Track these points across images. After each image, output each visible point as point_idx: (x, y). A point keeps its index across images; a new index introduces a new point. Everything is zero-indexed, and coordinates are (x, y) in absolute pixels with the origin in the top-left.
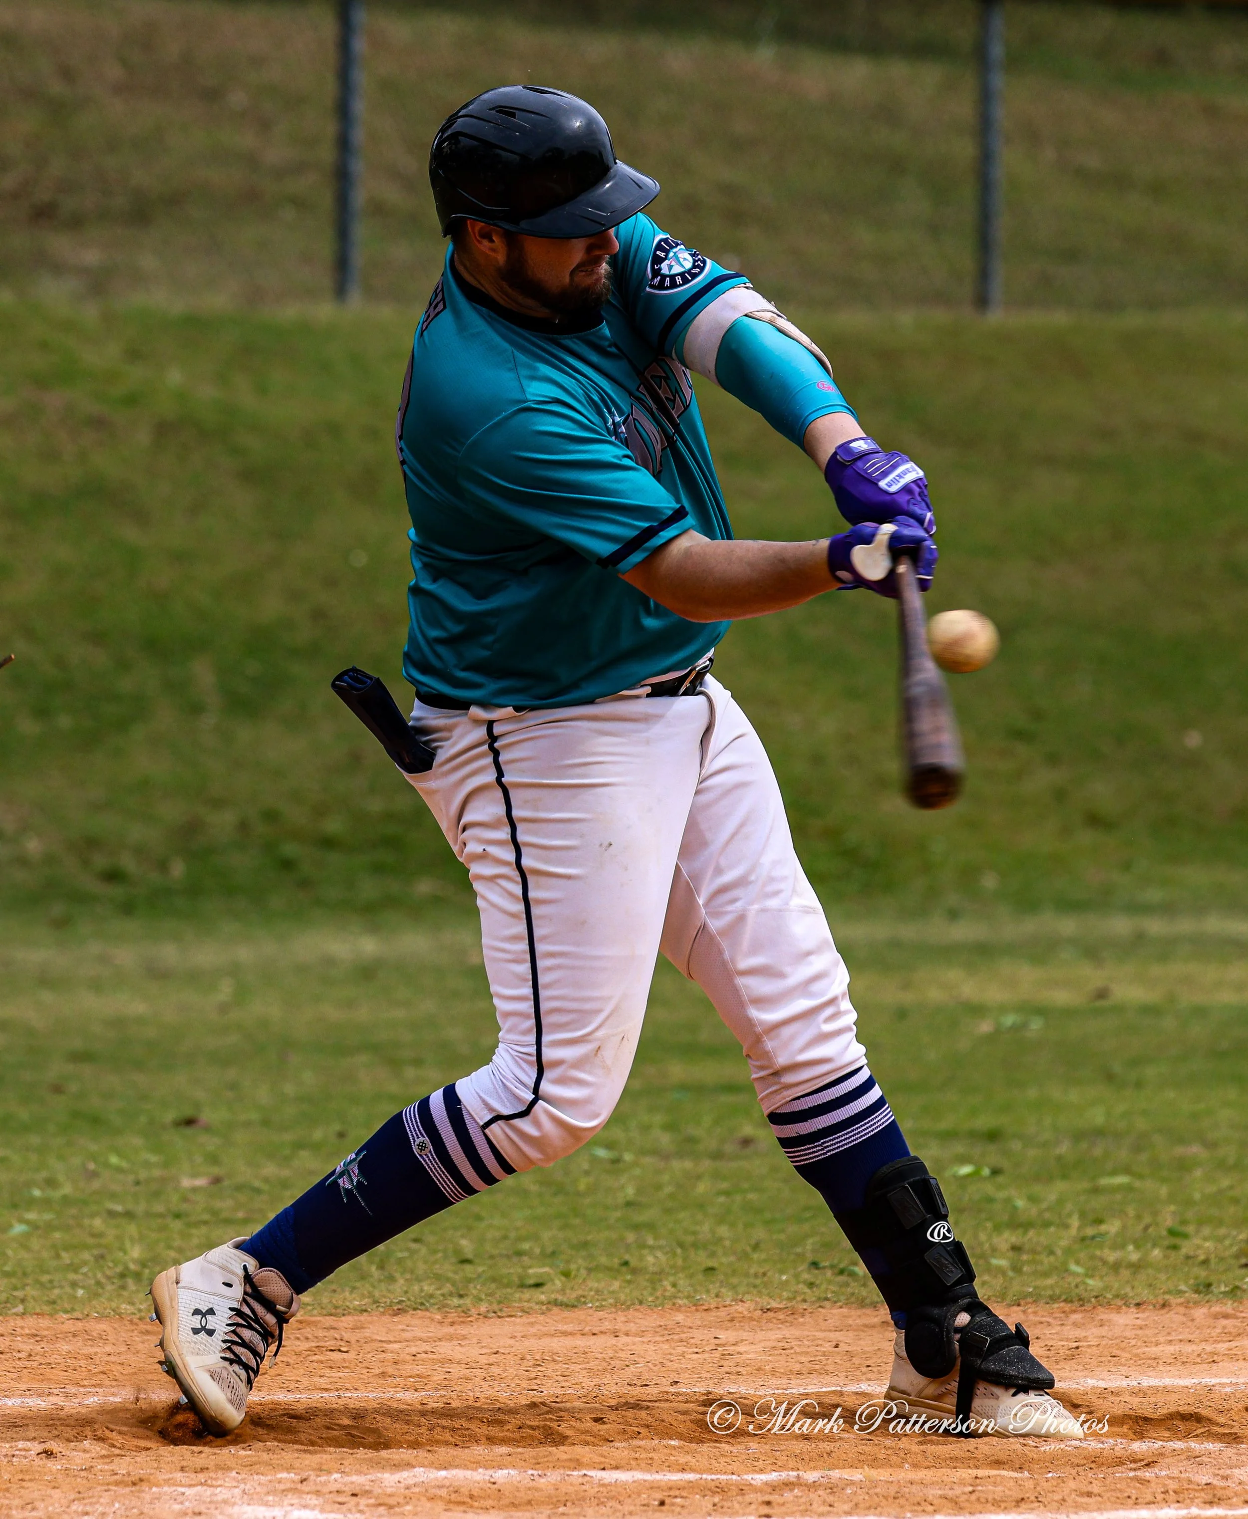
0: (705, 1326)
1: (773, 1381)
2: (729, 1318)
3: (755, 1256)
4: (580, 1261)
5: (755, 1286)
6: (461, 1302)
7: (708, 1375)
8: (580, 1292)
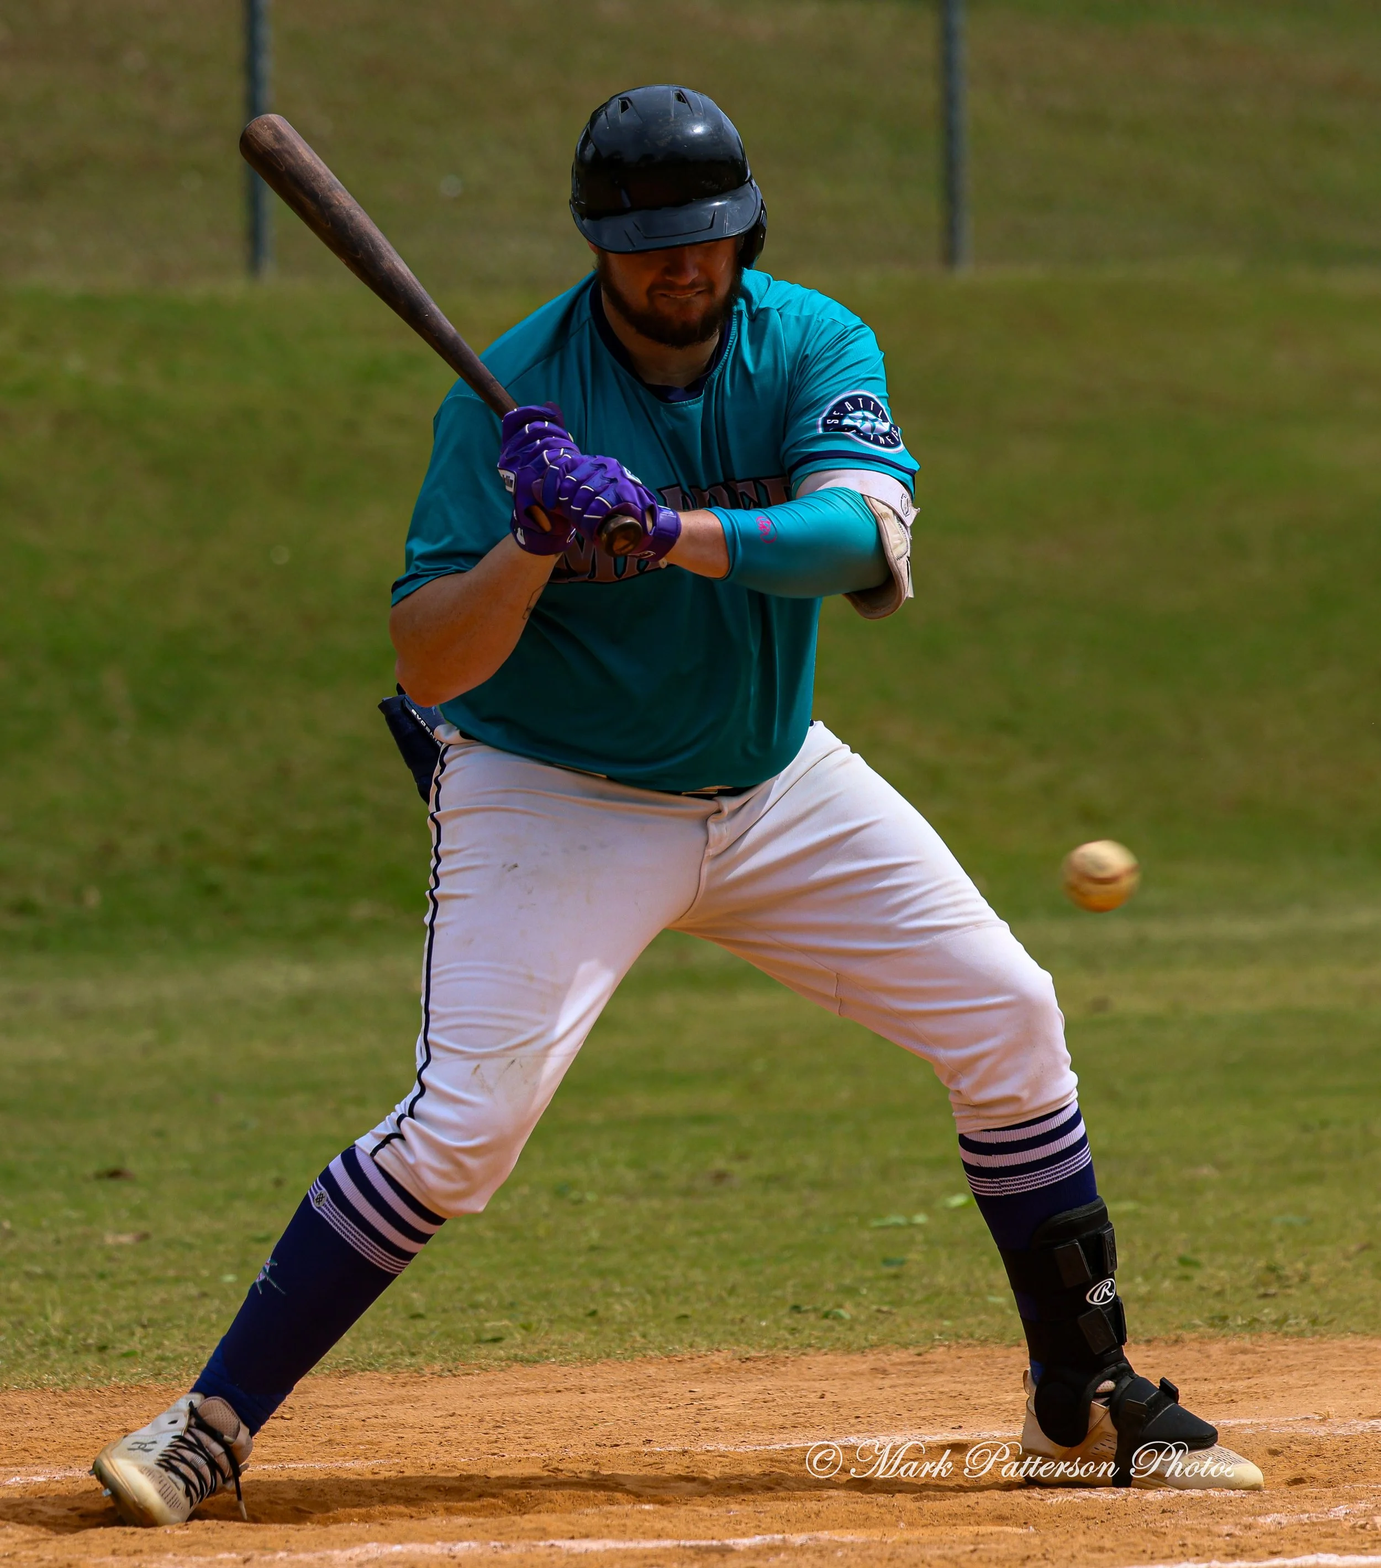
0: (679, 1379)
1: (754, 1437)
2: (704, 1369)
3: (732, 1301)
4: (541, 1312)
5: (732, 1334)
6: (413, 1361)
7: (683, 1432)
8: (542, 1347)
